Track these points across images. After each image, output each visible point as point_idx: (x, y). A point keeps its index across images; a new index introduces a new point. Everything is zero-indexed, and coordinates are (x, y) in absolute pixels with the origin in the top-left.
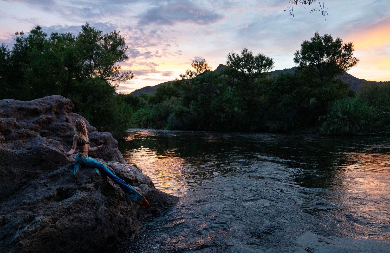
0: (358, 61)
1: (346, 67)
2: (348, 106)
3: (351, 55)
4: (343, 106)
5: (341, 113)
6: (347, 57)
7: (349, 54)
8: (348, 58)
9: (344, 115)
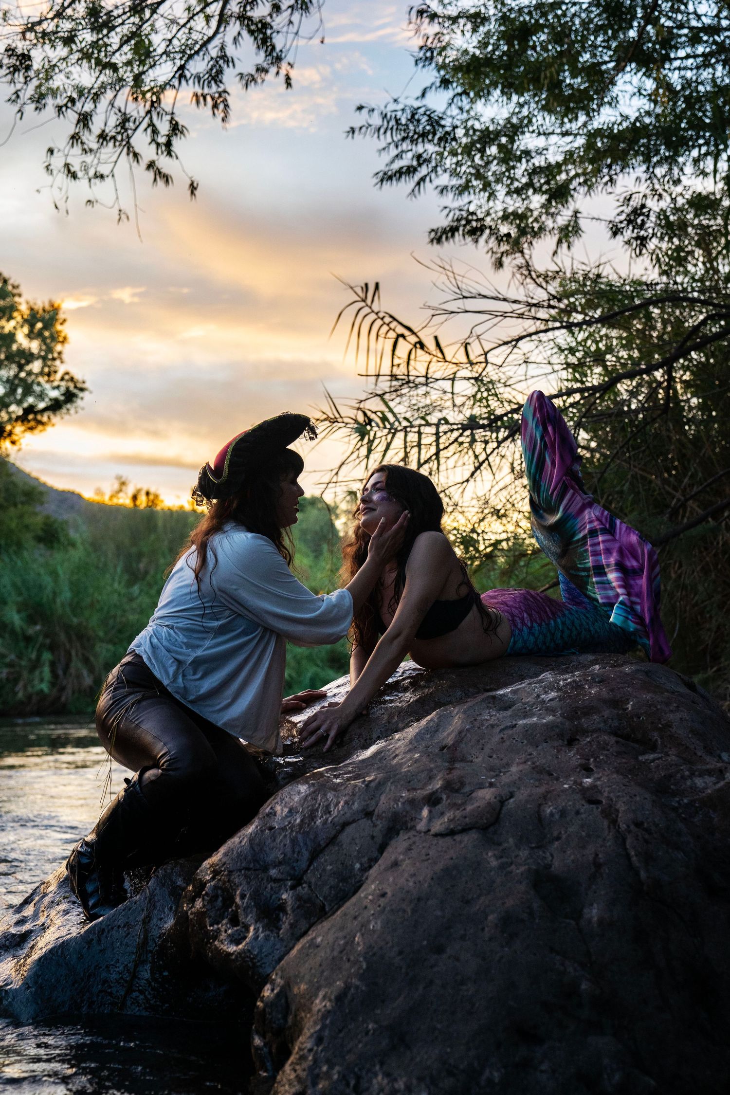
0: (82, 390)
1: (36, 413)
2: (47, 580)
3: (54, 359)
4: (24, 582)
5: (19, 612)
6: (36, 366)
7: (48, 356)
8: (42, 373)
9: (31, 620)
